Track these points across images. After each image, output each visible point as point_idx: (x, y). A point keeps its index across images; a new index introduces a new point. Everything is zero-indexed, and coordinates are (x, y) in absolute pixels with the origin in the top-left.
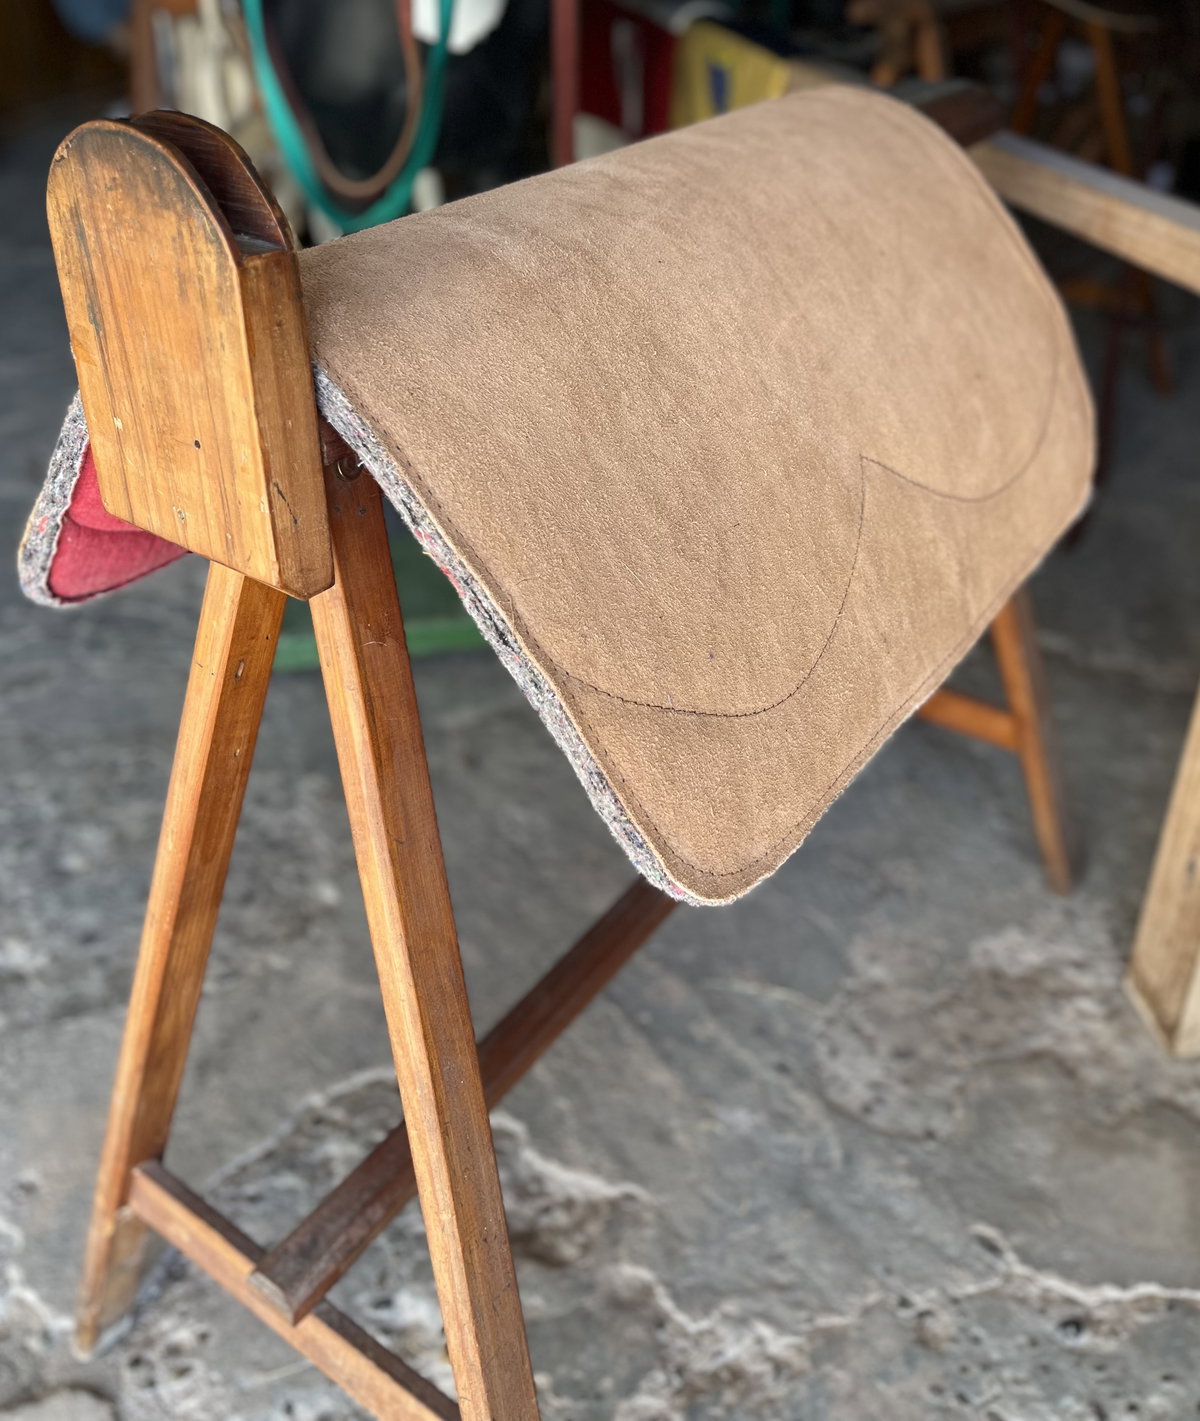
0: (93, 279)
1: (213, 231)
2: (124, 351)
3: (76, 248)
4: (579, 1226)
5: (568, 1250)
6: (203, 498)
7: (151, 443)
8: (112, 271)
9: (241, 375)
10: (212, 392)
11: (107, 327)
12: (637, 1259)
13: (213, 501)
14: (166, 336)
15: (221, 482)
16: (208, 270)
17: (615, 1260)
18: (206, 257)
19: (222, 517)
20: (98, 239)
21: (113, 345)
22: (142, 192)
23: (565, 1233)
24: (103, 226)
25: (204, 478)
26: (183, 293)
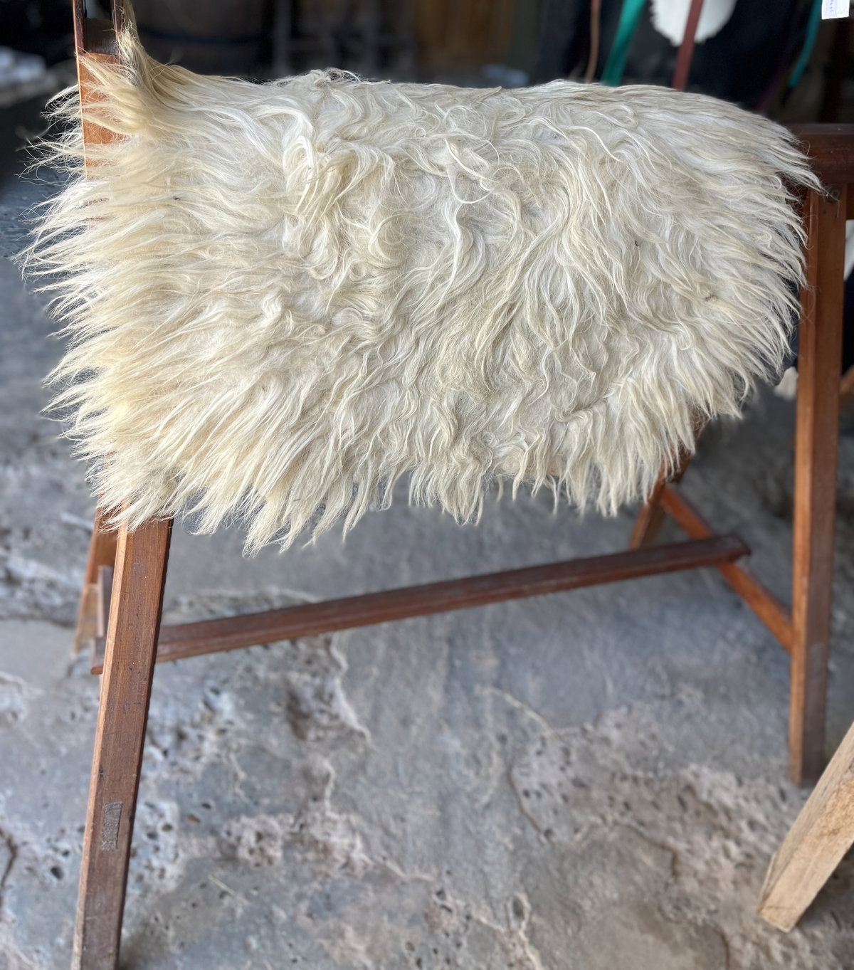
4: (326, 728)
5: (312, 735)
12: (335, 762)
17: (325, 755)
23: (319, 726)
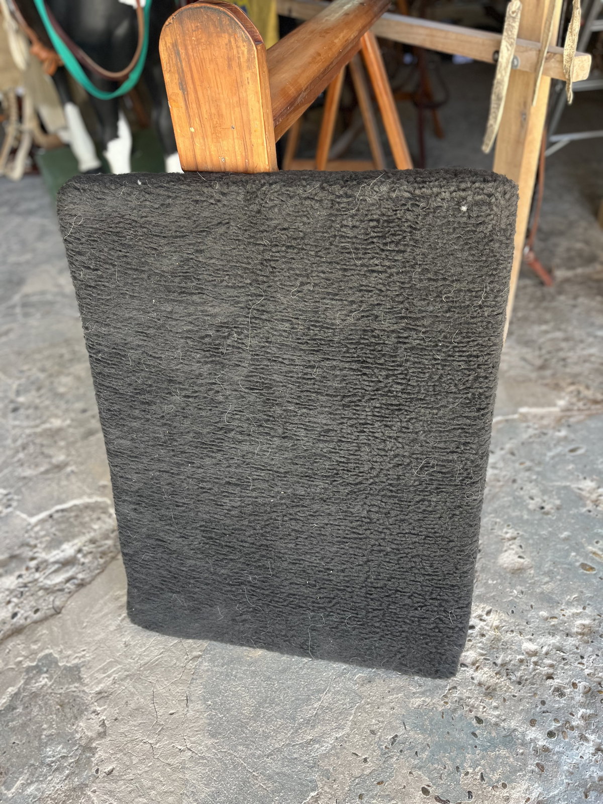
0: (183, 70)
1: (247, 37)
2: (197, 98)
3: (174, 60)
6: (234, 148)
7: (209, 133)
8: (193, 65)
9: (257, 93)
10: (242, 103)
11: (189, 89)
13: (239, 148)
14: (220, 86)
15: (243, 138)
16: (243, 53)
18: (243, 48)
19: (244, 154)
20: (187, 54)
21: (192, 96)
22: (212, 29)
24: (190, 47)
25: (236, 141)
26: (230, 66)
